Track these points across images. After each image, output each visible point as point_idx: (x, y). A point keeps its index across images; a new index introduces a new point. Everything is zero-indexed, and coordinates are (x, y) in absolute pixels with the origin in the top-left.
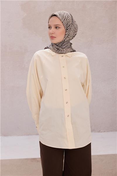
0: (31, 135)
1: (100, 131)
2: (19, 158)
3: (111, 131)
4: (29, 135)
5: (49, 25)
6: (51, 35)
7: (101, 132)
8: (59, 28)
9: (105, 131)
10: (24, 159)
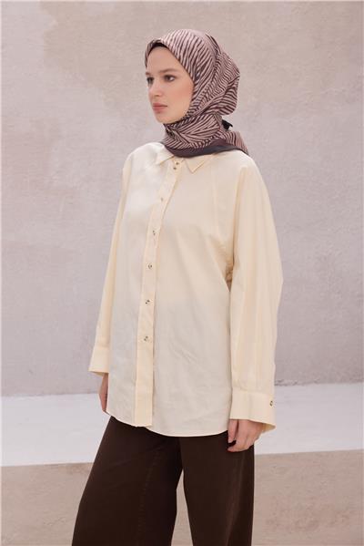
0: (68, 393)
1: (280, 381)
2: (30, 464)
3: (316, 382)
4: (63, 393)
5: (147, 74)
6: (154, 102)
7: (286, 385)
8: (175, 77)
9: (296, 383)
10: (46, 465)
